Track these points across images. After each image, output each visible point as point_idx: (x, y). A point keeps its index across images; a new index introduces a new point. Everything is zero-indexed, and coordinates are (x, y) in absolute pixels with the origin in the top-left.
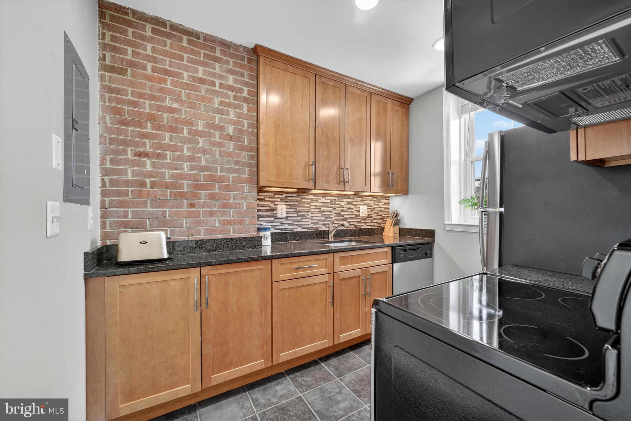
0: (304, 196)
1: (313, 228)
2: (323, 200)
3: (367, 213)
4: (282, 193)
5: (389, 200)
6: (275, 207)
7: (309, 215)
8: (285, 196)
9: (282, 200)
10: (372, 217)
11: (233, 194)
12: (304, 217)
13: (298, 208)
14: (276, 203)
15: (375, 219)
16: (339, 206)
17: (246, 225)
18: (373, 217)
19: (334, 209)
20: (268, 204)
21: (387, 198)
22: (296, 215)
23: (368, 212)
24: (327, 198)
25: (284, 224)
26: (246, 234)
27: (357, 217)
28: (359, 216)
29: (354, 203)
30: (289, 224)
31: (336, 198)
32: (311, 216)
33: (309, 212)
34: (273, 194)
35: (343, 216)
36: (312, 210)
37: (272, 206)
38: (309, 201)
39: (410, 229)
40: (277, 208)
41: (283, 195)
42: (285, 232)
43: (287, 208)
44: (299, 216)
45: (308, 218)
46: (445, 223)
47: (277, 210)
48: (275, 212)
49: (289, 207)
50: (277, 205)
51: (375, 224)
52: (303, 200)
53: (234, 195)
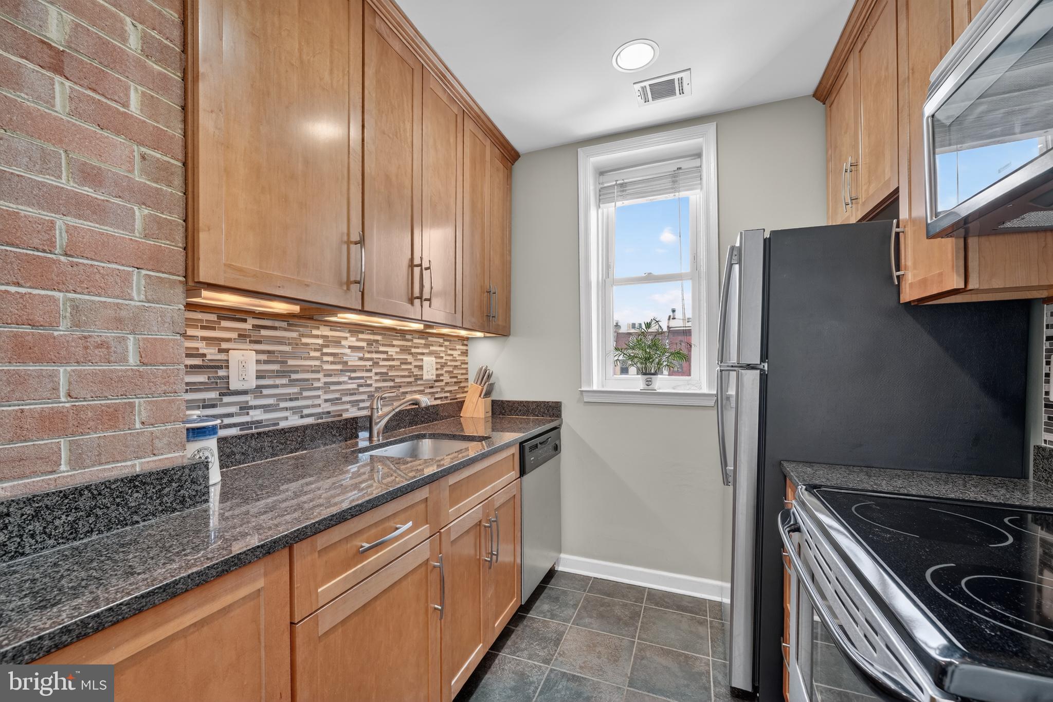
0: (307, 327)
1: (329, 413)
2: (352, 341)
3: (435, 372)
4: (243, 316)
5: (467, 345)
6: (222, 356)
7: (319, 379)
8: (253, 326)
9: (242, 336)
10: (442, 380)
11: (72, 300)
12: (306, 385)
13: (290, 362)
14: (224, 345)
15: (447, 383)
16: (385, 356)
17: (138, 425)
18: (445, 381)
19: (376, 364)
20: (197, 349)
21: (465, 342)
22: (284, 381)
23: (437, 369)
24: (361, 336)
25: (251, 408)
26: (137, 462)
27: (419, 382)
28: (422, 379)
29: (413, 350)
30: (266, 408)
31: (379, 338)
32: (325, 383)
33: (318, 372)
34: (213, 317)
35: (393, 380)
36: (326, 367)
37: (212, 353)
38: (320, 341)
39: (514, 402)
40: (227, 361)
41: (245, 321)
42: (254, 431)
43: (258, 362)
44: (293, 383)
45: (318, 388)
46: (583, 389)
47: (227, 367)
48: (221, 373)
49: (264, 357)
50: (227, 351)
51: (448, 395)
52: (304, 340)
53: (76, 308)
